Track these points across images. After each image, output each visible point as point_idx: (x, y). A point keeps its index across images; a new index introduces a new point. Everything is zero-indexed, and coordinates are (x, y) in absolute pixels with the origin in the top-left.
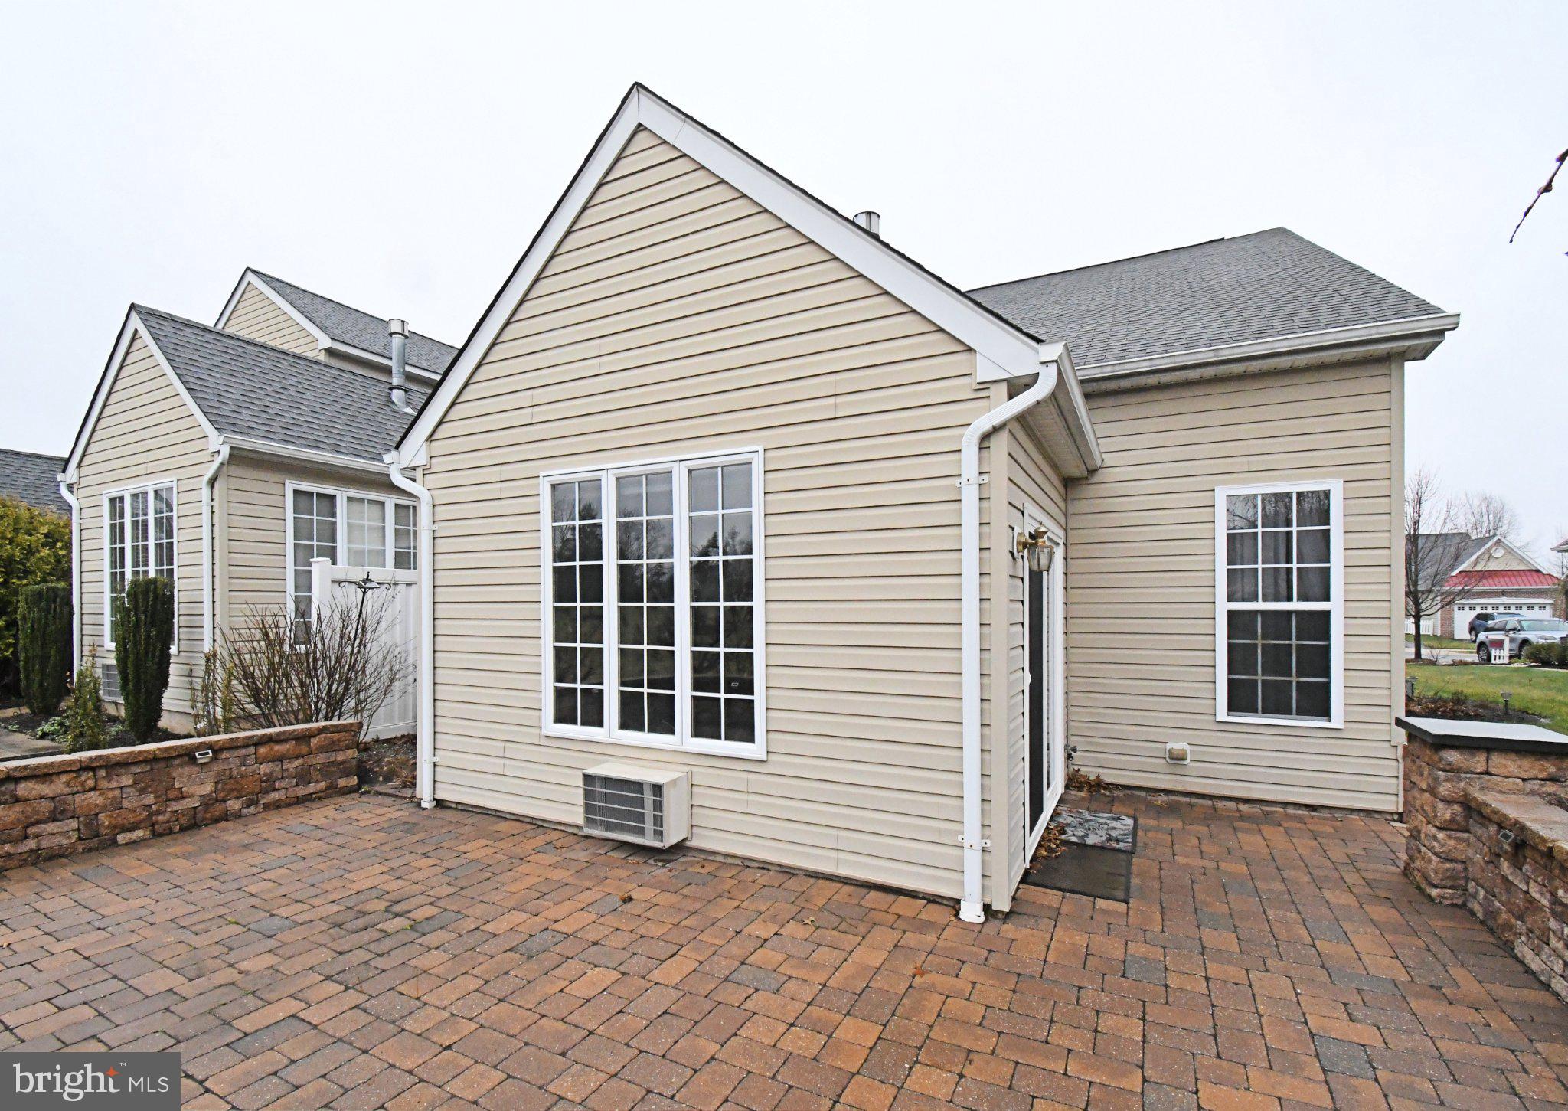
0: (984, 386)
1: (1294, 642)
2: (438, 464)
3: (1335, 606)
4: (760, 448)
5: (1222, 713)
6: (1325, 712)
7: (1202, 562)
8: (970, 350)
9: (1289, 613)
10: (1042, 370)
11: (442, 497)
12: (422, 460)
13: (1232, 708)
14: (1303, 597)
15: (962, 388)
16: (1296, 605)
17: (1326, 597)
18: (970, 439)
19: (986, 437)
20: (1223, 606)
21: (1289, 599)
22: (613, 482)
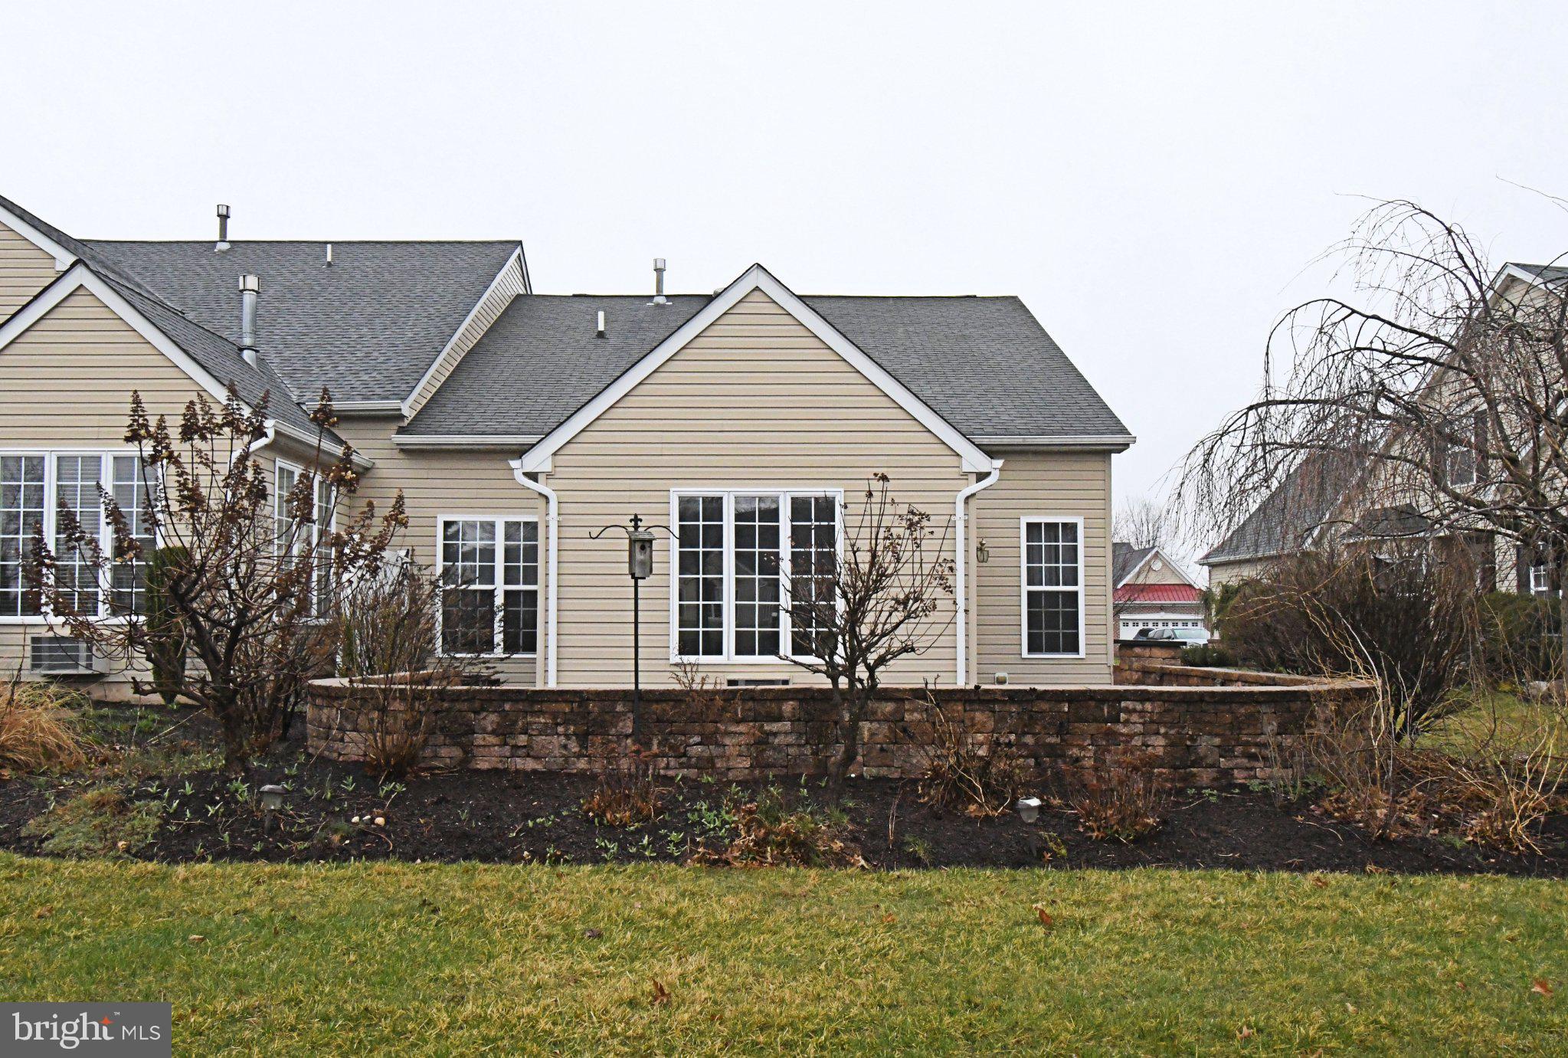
0: (966, 474)
1: (1060, 609)
2: (561, 472)
3: (1080, 588)
4: (842, 490)
5: (1025, 654)
6: (1076, 650)
7: (1012, 562)
8: (958, 455)
9: (1058, 593)
10: (993, 472)
11: (566, 496)
12: (547, 467)
13: (1031, 650)
14: (1065, 584)
15: (953, 473)
16: (1061, 588)
17: (1076, 584)
18: (960, 498)
19: (967, 498)
20: (1025, 588)
21: (1058, 584)
22: (733, 500)
